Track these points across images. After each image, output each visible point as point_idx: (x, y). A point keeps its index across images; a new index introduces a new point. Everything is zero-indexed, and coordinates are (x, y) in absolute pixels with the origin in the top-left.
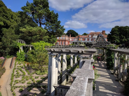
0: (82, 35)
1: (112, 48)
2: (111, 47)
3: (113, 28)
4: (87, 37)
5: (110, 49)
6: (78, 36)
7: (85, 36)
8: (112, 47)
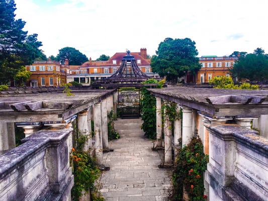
0: (98, 60)
1: (153, 87)
2: (151, 85)
3: (162, 43)
4: (109, 64)
5: (148, 89)
6: (86, 63)
7: (104, 63)
8: (153, 85)
